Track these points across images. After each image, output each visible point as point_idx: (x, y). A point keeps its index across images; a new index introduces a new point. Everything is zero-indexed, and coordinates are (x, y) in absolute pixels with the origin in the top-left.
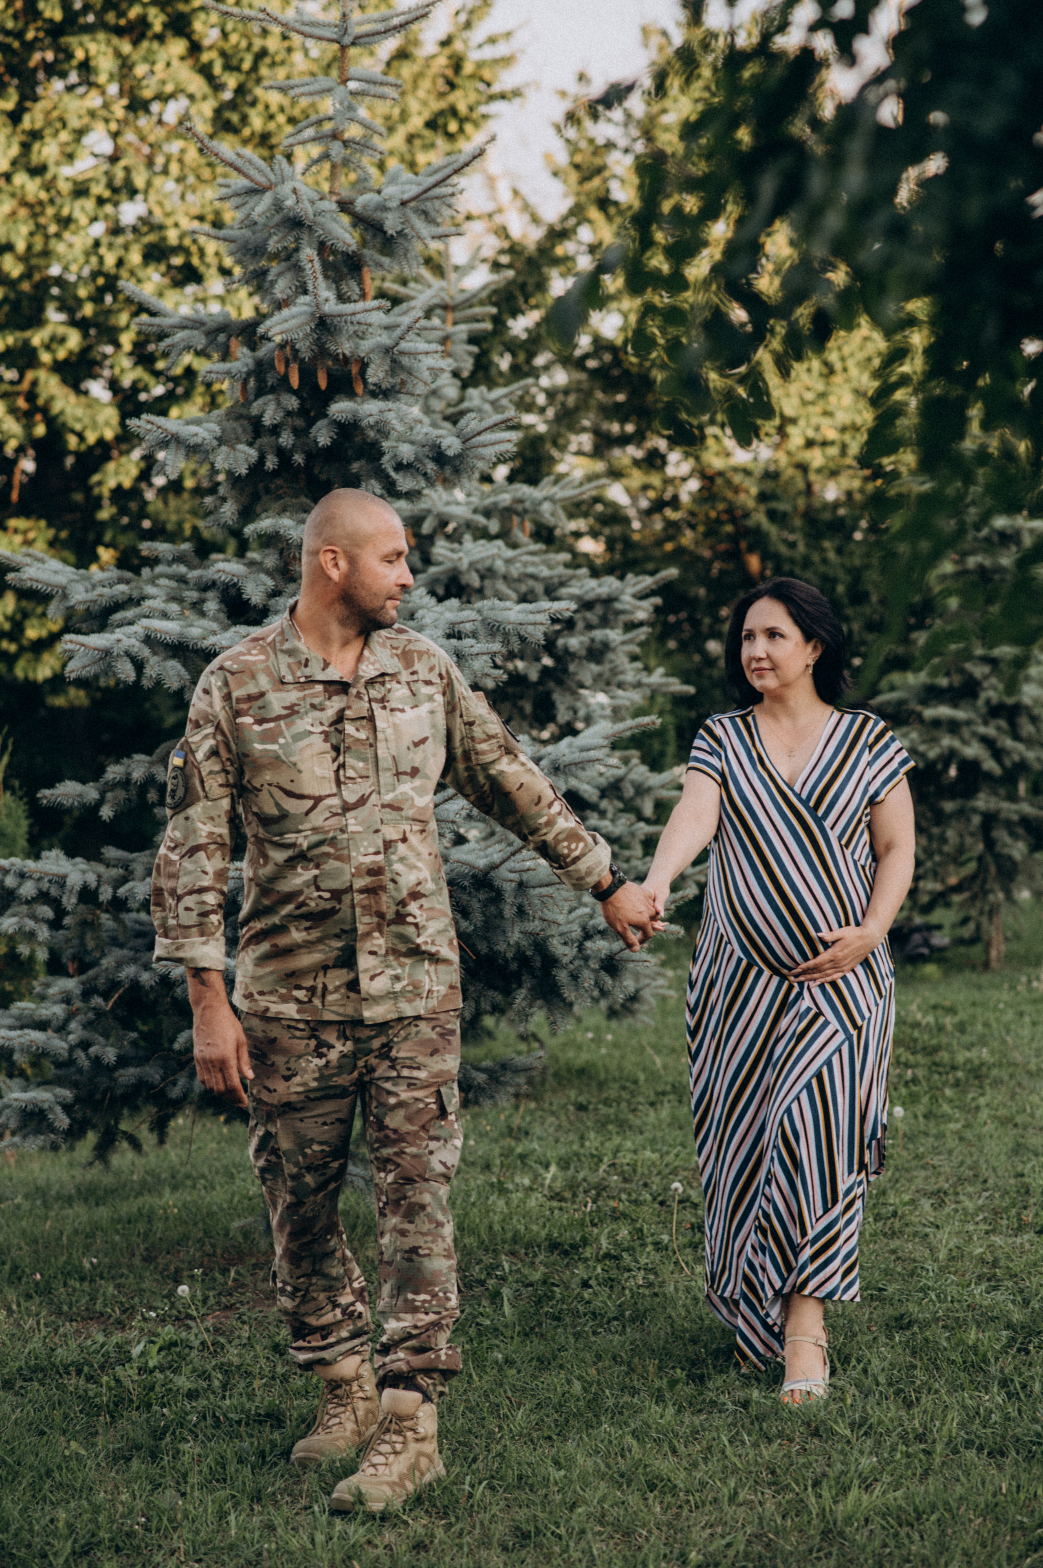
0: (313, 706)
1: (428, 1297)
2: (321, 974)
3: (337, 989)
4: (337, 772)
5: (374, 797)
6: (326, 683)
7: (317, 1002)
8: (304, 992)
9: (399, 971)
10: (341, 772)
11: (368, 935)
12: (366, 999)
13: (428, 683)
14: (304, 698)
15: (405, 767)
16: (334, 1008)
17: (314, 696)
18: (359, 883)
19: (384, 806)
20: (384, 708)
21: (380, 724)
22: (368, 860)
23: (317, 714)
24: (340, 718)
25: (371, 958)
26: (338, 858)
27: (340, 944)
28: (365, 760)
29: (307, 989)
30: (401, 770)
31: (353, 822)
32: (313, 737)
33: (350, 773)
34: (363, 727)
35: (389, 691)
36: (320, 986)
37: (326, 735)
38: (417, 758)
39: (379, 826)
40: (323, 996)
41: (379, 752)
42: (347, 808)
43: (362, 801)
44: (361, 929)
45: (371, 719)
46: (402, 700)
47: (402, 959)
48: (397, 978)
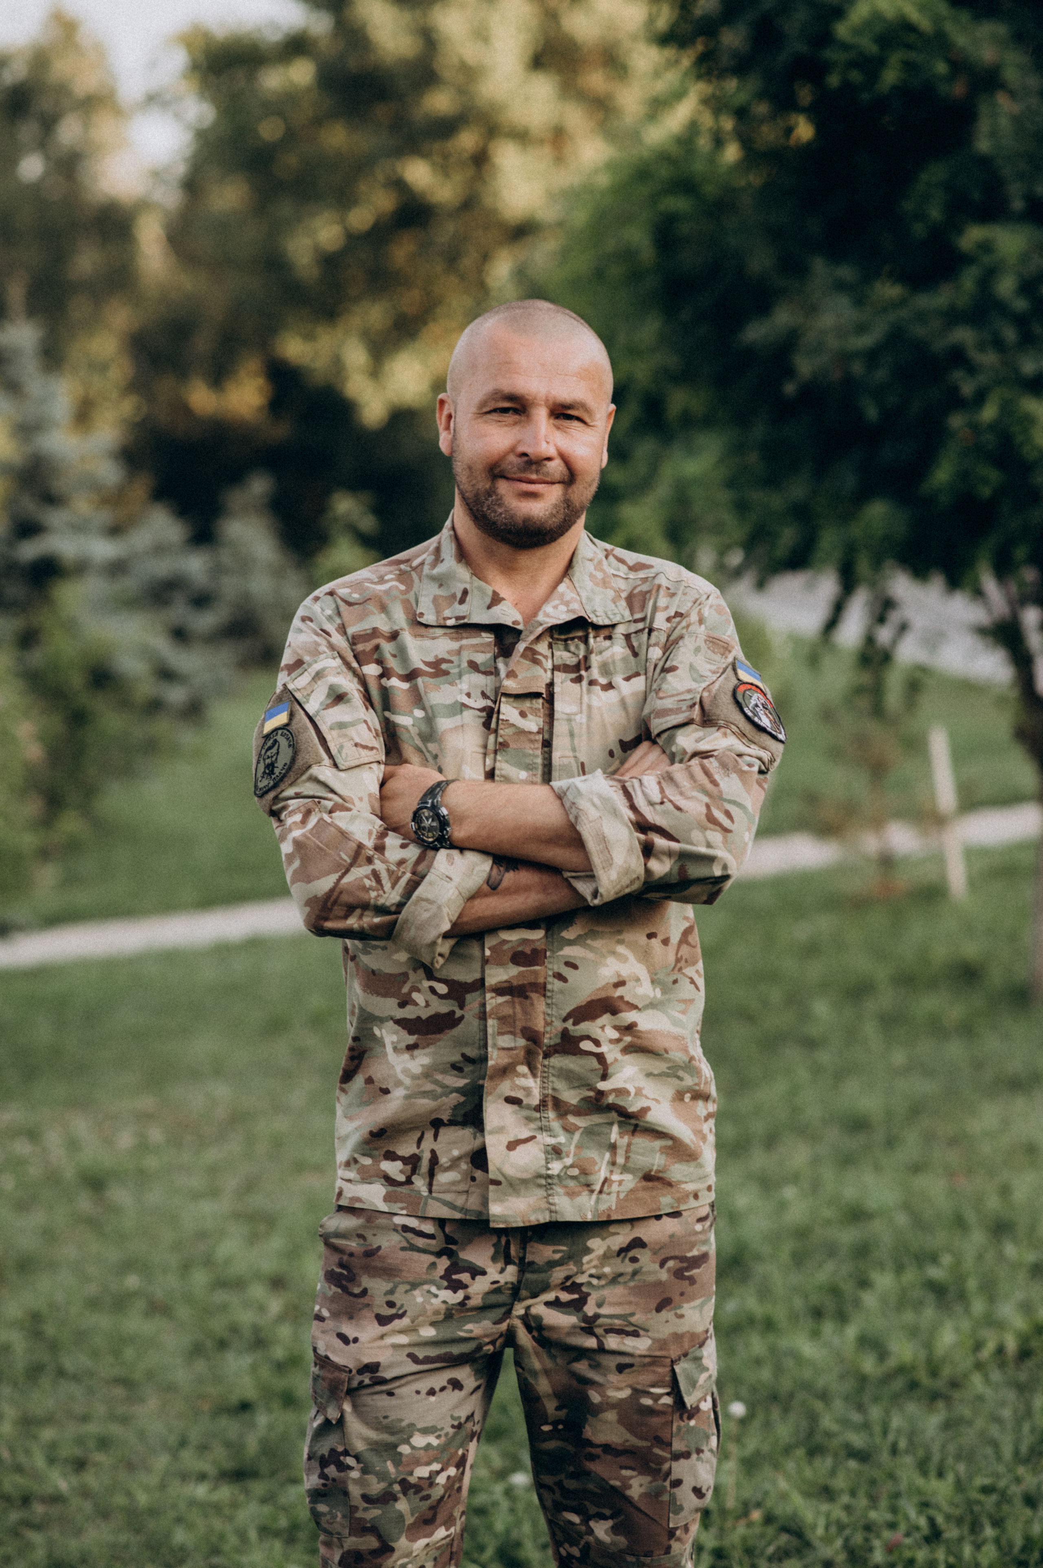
0: (474, 666)
2: (429, 1135)
3: (454, 1163)
7: (420, 1183)
8: (399, 1164)
9: (562, 1139)
11: (505, 1071)
12: (497, 1183)
14: (458, 652)
16: (448, 1197)
17: (476, 649)
20: (579, 679)
23: (479, 678)
25: (509, 1110)
27: (461, 1082)
29: (405, 1161)
32: (467, 714)
36: (426, 1156)
40: (431, 1174)
41: (556, 755)
44: (495, 1058)
45: (551, 698)
46: (610, 665)
47: (572, 1119)
48: (556, 1152)
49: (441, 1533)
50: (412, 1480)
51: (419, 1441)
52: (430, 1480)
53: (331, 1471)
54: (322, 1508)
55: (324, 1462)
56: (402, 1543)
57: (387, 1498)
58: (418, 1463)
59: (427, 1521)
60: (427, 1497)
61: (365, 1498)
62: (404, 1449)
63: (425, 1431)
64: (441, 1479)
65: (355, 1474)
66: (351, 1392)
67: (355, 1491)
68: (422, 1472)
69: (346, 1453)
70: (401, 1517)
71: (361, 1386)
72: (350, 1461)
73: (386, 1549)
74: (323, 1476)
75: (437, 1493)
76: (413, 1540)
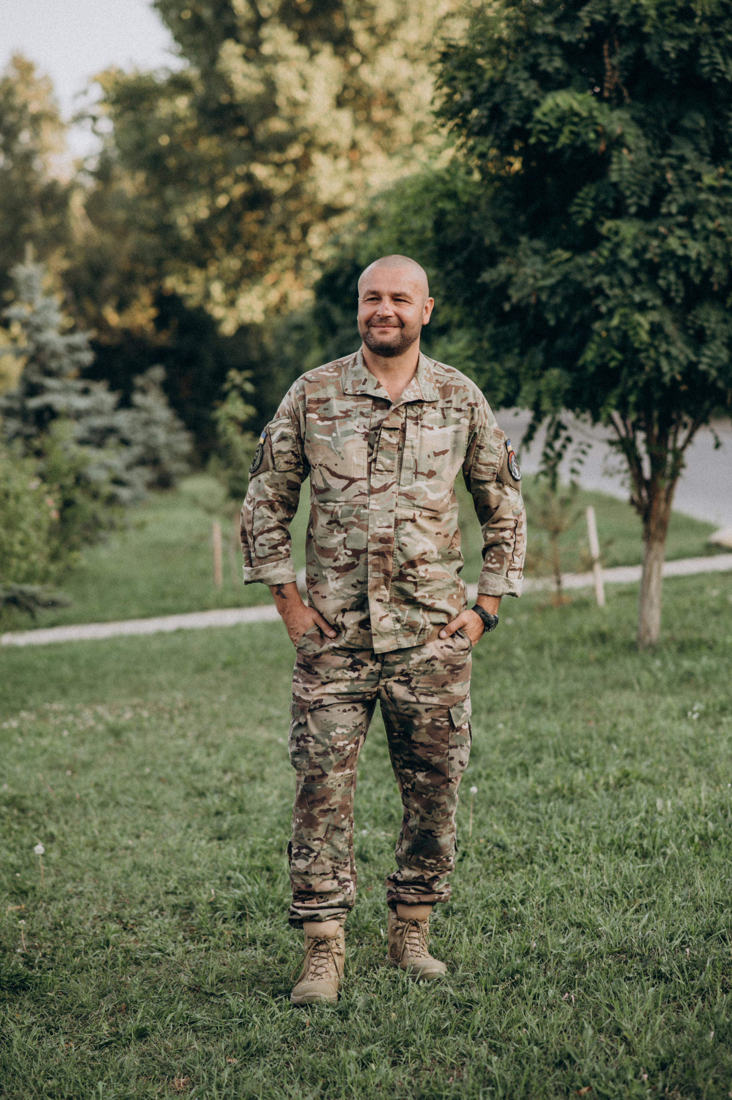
0: (362, 414)
1: (434, 862)
2: (341, 615)
3: (352, 626)
4: (370, 464)
5: (395, 486)
6: (375, 399)
9: (400, 614)
10: (373, 465)
11: (376, 586)
12: (375, 635)
13: (459, 410)
14: (356, 407)
15: (424, 468)
17: (364, 406)
18: (373, 547)
19: (400, 494)
20: (417, 424)
21: (409, 435)
22: (381, 531)
23: (364, 420)
24: (379, 426)
25: (379, 604)
26: (359, 527)
27: (356, 592)
28: (392, 459)
30: (419, 470)
31: (374, 503)
32: (356, 435)
33: (380, 467)
34: (396, 435)
35: (425, 412)
36: (339, 624)
37: (367, 436)
38: (435, 464)
39: (393, 507)
41: (405, 455)
42: (372, 491)
43: (385, 488)
44: (371, 582)
45: (404, 430)
46: (434, 421)
47: (402, 606)
48: (398, 620)
49: (348, 771)
50: (336, 747)
51: (339, 730)
52: (344, 747)
53: (302, 743)
54: (297, 759)
55: (298, 740)
56: (331, 773)
57: (325, 754)
58: (339, 740)
59: (342, 766)
60: (342, 755)
61: (316, 753)
62: (333, 734)
63: (342, 727)
64: (348, 748)
65: (312, 744)
66: (311, 711)
67: (312, 751)
68: (340, 744)
69: (308, 736)
70: (331, 763)
71: (315, 709)
72: (310, 739)
73: (324, 775)
74: (298, 745)
75: (347, 753)
76: (336, 772)
